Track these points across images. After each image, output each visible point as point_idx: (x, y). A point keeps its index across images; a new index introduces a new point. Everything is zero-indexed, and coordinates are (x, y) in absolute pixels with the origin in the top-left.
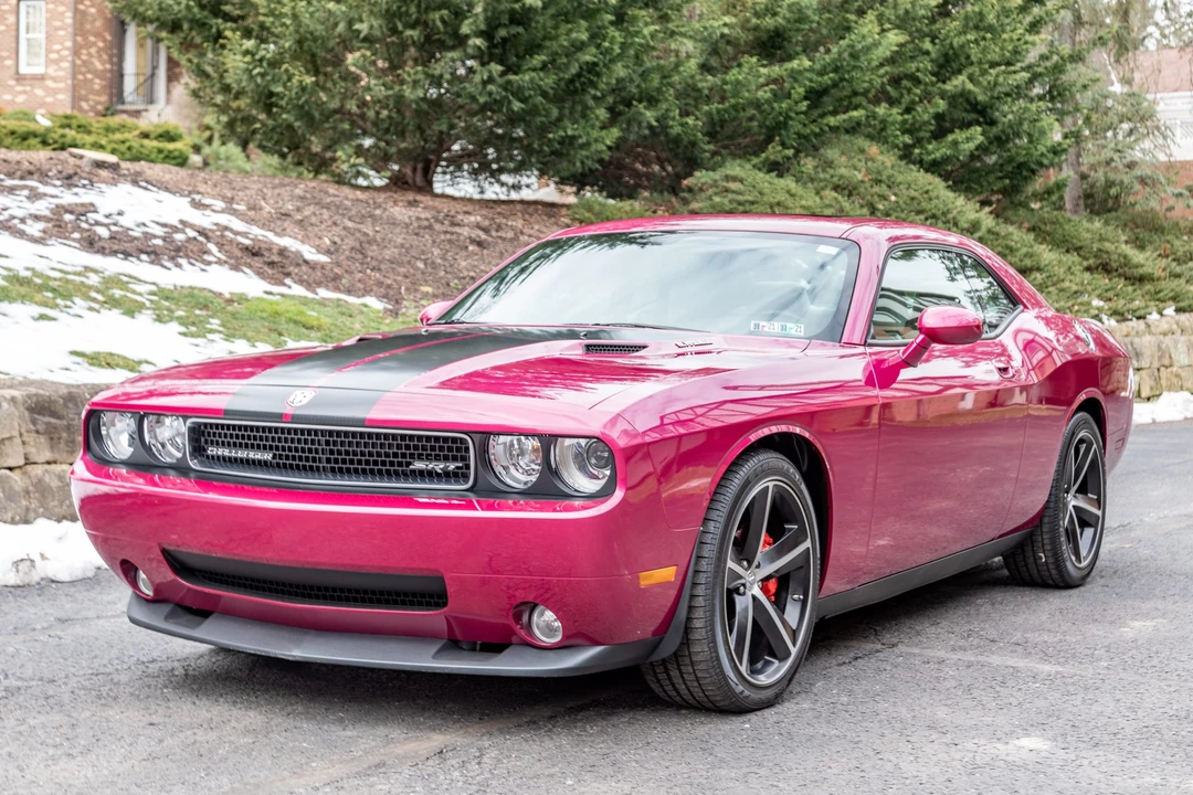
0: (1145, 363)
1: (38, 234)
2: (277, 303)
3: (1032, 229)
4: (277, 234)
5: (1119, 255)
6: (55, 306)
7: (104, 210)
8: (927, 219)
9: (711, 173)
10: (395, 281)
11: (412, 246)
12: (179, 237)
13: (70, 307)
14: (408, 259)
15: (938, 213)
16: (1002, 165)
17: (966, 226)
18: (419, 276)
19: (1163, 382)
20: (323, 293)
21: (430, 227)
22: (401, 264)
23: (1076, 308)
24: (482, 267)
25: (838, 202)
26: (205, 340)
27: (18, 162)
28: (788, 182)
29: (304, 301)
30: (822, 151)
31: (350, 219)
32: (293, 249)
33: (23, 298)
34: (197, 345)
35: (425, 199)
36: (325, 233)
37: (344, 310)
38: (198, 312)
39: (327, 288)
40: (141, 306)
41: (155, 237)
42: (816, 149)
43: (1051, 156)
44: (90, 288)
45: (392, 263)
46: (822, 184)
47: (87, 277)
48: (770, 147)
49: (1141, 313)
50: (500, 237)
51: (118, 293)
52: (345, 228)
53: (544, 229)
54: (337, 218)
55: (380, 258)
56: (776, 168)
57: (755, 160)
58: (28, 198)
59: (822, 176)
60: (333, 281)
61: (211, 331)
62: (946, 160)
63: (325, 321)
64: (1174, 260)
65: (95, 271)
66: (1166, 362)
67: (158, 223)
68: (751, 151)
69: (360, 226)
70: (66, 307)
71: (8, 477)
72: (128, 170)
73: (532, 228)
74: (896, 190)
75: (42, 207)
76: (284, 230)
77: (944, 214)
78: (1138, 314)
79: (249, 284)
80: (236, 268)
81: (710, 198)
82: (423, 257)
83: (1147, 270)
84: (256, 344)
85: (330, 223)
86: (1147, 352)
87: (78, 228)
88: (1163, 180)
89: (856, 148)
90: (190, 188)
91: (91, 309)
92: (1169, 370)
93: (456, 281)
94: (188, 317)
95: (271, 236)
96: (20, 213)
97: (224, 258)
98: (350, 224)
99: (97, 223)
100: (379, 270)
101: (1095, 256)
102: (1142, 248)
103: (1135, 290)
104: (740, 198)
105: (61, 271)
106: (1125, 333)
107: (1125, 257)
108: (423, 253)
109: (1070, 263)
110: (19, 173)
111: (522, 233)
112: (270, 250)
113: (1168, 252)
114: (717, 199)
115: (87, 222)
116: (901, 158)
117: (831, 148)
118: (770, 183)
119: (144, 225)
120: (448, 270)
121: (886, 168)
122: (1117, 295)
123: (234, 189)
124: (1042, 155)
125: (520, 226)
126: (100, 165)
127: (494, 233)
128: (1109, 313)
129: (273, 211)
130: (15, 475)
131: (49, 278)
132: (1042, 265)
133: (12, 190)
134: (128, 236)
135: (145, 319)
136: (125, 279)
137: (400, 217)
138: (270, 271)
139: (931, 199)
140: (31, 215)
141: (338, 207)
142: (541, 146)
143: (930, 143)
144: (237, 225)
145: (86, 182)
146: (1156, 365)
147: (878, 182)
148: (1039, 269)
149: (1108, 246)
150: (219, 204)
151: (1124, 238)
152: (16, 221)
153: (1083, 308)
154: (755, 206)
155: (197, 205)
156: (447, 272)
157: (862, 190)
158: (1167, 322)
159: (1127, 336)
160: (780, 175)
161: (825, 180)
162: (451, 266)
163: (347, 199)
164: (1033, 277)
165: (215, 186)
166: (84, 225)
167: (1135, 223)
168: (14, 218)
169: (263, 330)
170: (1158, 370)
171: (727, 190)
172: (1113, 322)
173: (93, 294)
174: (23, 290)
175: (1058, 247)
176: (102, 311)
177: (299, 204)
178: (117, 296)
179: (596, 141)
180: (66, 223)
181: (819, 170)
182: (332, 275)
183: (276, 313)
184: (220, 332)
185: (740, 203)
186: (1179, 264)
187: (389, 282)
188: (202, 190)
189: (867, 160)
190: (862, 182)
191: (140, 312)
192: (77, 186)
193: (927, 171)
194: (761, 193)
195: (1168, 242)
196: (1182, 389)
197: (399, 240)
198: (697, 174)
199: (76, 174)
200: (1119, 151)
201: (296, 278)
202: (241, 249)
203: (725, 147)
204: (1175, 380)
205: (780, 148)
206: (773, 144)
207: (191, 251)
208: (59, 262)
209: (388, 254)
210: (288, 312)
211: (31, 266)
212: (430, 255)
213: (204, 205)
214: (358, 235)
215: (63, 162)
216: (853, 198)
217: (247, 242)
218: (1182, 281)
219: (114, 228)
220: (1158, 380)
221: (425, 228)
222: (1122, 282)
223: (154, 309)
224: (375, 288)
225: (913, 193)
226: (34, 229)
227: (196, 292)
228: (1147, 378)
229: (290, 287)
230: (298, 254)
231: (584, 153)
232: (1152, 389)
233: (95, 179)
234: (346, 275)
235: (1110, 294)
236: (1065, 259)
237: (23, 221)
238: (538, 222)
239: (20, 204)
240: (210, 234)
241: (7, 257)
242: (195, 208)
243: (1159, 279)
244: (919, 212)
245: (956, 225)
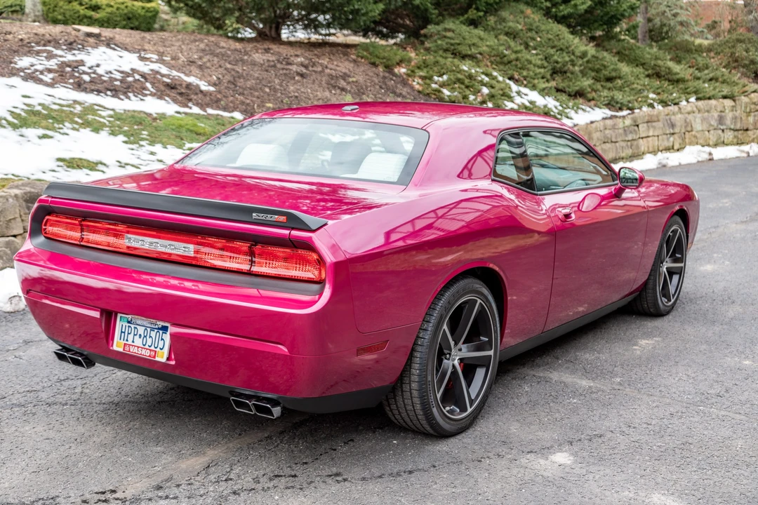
0: (677, 130)
1: (49, 81)
2: (181, 119)
3: (618, 53)
4: (186, 75)
5: (666, 68)
6: (54, 129)
7: (88, 64)
8: (557, 51)
9: (437, 27)
10: (252, 100)
11: (263, 78)
12: (130, 79)
13: (62, 128)
14: (260, 86)
15: (564, 47)
16: (602, 17)
17: (579, 54)
18: (266, 97)
19: (687, 140)
20: (210, 111)
21: (274, 66)
22: (256, 90)
23: (640, 99)
24: (302, 90)
25: (507, 42)
26: (137, 145)
27: (43, 35)
28: (479, 32)
29: (198, 117)
30: (499, 13)
31: (229, 63)
32: (195, 84)
33: (35, 125)
34: (132, 149)
35: (275, 47)
36: (213, 73)
37: (220, 121)
38: (136, 127)
39: (212, 108)
40: (104, 125)
41: (116, 80)
42: (496, 10)
43: (629, 10)
44: (75, 114)
45: (251, 89)
46: (499, 32)
47: (74, 108)
48: (470, 11)
49: (677, 101)
50: (314, 71)
51: (90, 117)
52: (226, 69)
53: (340, 64)
54: (222, 62)
55: (244, 87)
56: (473, 23)
57: (462, 19)
58: (46, 58)
59: (499, 27)
60: (215, 103)
61: (143, 139)
62: (570, 16)
63: (208, 129)
64: (697, 69)
65: (80, 103)
66: (689, 129)
67: (118, 71)
68: (459, 12)
69: (234, 67)
70: (60, 128)
71: (13, 241)
72: (105, 37)
73: (333, 64)
74: (541, 35)
75: (53, 64)
76: (191, 72)
77: (567, 48)
78: (674, 102)
79: (168, 107)
80: (160, 98)
81: (436, 41)
82: (269, 85)
83: (681, 75)
84: (168, 146)
85: (217, 66)
86: (678, 124)
87: (72, 76)
88: (693, 23)
89: (519, 11)
90: (140, 47)
91: (74, 129)
92: (691, 133)
93: (287, 99)
94: (129, 131)
95: (182, 76)
96: (40, 67)
97: (154, 91)
98: (229, 66)
99: (84, 73)
100: (243, 94)
101: (652, 69)
102: (679, 62)
103: (673, 88)
104: (452, 41)
105: (59, 105)
106: (666, 113)
107: (669, 69)
108: (269, 82)
109: (638, 73)
110: (43, 42)
111: (327, 67)
112: (181, 85)
113: (694, 64)
114: (439, 42)
115: (78, 72)
116: (545, 15)
117: (505, 11)
118: (469, 33)
119: (111, 72)
120: (283, 92)
121: (535, 22)
122: (663, 91)
123: (165, 46)
124: (625, 10)
125: (326, 63)
126: (89, 35)
127: (310, 68)
128: (658, 101)
129: (185, 60)
130: (17, 240)
131: (52, 109)
132: (622, 75)
133: (38, 53)
134: (102, 80)
135: (104, 134)
136: (96, 107)
137: (258, 60)
138: (180, 99)
139: (560, 39)
140: (47, 69)
141: (223, 55)
142: (340, 15)
143: (561, 5)
144: (164, 70)
145: (80, 46)
146: (683, 131)
147: (530, 30)
148: (620, 78)
149: (660, 62)
150: (155, 57)
151: (669, 57)
152: (38, 73)
153: (644, 99)
154: (460, 46)
155: (142, 59)
156: (282, 94)
157: (521, 35)
158: (691, 106)
159: (667, 115)
160: (476, 27)
161: (501, 29)
162: (285, 90)
163: (229, 49)
164: (616, 82)
165: (155, 44)
166: (77, 74)
167: (676, 47)
168: (37, 71)
169: (172, 137)
170: (684, 134)
171: (445, 37)
172: (660, 107)
173: (77, 119)
174: (35, 119)
175: (632, 63)
176: (81, 130)
177: (201, 54)
178: (90, 119)
179: (371, 11)
180: (67, 73)
181: (498, 23)
182: (215, 99)
183: (180, 126)
184: (147, 140)
185: (452, 44)
186: (700, 72)
187: (248, 101)
188: (146, 48)
189: (525, 17)
190: (522, 30)
191: (102, 130)
192: (75, 49)
193: (559, 22)
194: (464, 39)
195: (694, 58)
196: (697, 144)
197: (256, 75)
198: (429, 27)
199: (75, 41)
200: (669, 7)
201: (195, 102)
202: (165, 86)
203: (445, 10)
204: (693, 139)
205: (475, 11)
206: (472, 9)
207: (136, 88)
208: (59, 99)
209: (249, 84)
210: (187, 125)
211: (42, 102)
212: (273, 84)
213: (146, 58)
214: (233, 73)
215: (69, 34)
216: (516, 39)
217: (168, 81)
218: (701, 81)
219: (93, 75)
220: (684, 139)
221: (272, 66)
222: (666, 83)
223: (110, 127)
224: (240, 106)
225: (550, 36)
226: (48, 78)
227: (136, 114)
228: (678, 139)
229: (191, 108)
230: (198, 86)
231: (364, 18)
232: (680, 144)
233: (86, 44)
234: (224, 99)
235: (659, 91)
236: (635, 70)
237: (42, 73)
238: (336, 60)
239: (41, 62)
240: (148, 77)
241: (29, 97)
242: (141, 60)
243: (687, 81)
244: (553, 47)
245: (573, 54)
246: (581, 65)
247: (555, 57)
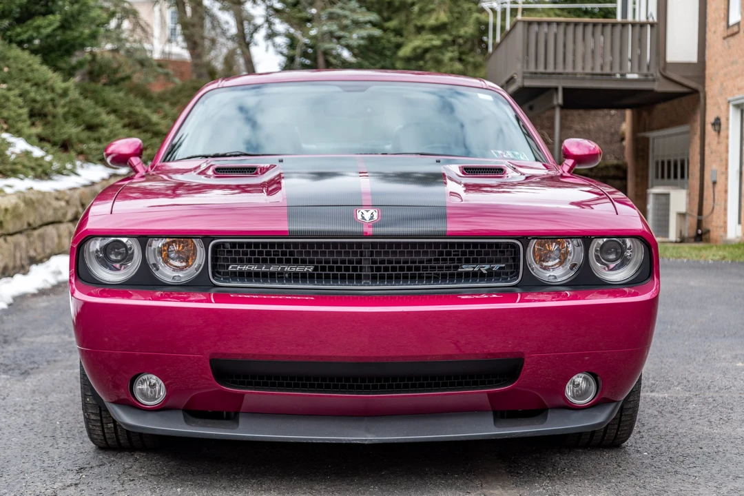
8: (33, 86)
15: (39, 82)
17: (59, 92)
74: (7, 63)
77: (43, 83)
139: (32, 71)
244: (27, 80)
245: (53, 90)
246: (64, 106)
247: (32, 95)
